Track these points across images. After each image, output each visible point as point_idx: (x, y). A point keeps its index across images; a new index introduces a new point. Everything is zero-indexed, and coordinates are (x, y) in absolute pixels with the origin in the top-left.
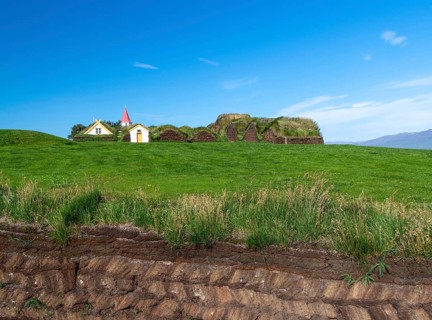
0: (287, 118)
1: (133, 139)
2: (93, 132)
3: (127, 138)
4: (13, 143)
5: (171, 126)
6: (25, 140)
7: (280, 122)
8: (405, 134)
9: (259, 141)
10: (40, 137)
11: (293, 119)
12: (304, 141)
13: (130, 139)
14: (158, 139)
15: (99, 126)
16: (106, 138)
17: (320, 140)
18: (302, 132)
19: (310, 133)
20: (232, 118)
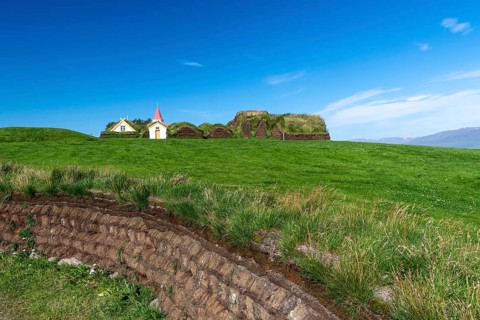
0: (293, 115)
1: (152, 136)
2: (117, 129)
3: (147, 135)
4: (43, 139)
5: (188, 124)
6: (53, 136)
7: (286, 119)
8: (467, 129)
9: (268, 137)
10: (67, 134)
11: (299, 116)
12: (310, 137)
13: (148, 136)
14: (175, 135)
15: (124, 124)
16: (129, 135)
17: (327, 136)
18: (308, 128)
19: (316, 130)
20: (249, 114)
